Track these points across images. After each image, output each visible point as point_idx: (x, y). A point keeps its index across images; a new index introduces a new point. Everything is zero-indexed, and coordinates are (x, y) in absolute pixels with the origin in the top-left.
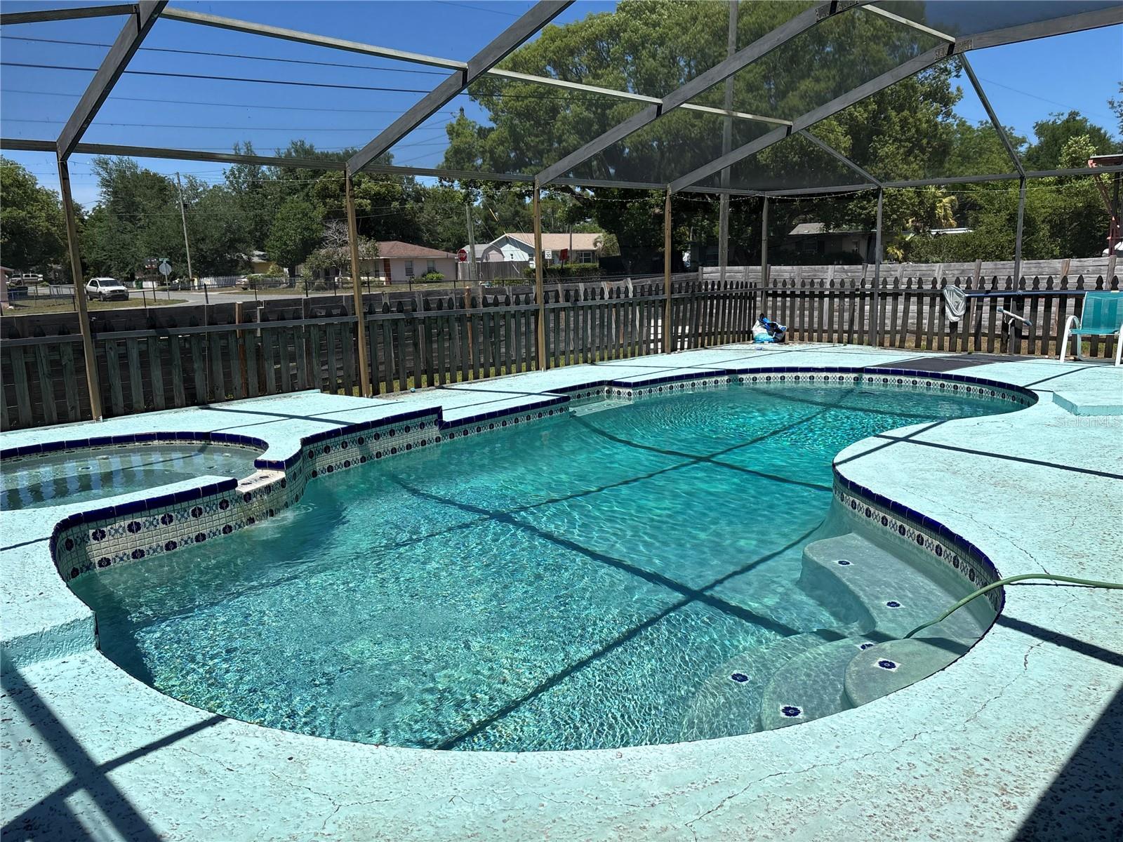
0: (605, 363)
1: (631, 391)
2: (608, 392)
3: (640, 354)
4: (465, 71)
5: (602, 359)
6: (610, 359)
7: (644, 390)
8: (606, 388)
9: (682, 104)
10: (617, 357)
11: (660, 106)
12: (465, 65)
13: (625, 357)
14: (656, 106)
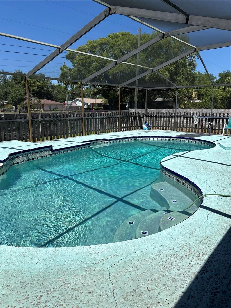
0: (102, 134)
1: (108, 142)
2: (102, 142)
3: (112, 132)
4: (60, 49)
5: (101, 133)
6: (103, 133)
7: (112, 142)
8: (101, 141)
9: (122, 62)
10: (105, 133)
11: (116, 62)
12: (60, 47)
13: (107, 132)
14: (115, 62)
